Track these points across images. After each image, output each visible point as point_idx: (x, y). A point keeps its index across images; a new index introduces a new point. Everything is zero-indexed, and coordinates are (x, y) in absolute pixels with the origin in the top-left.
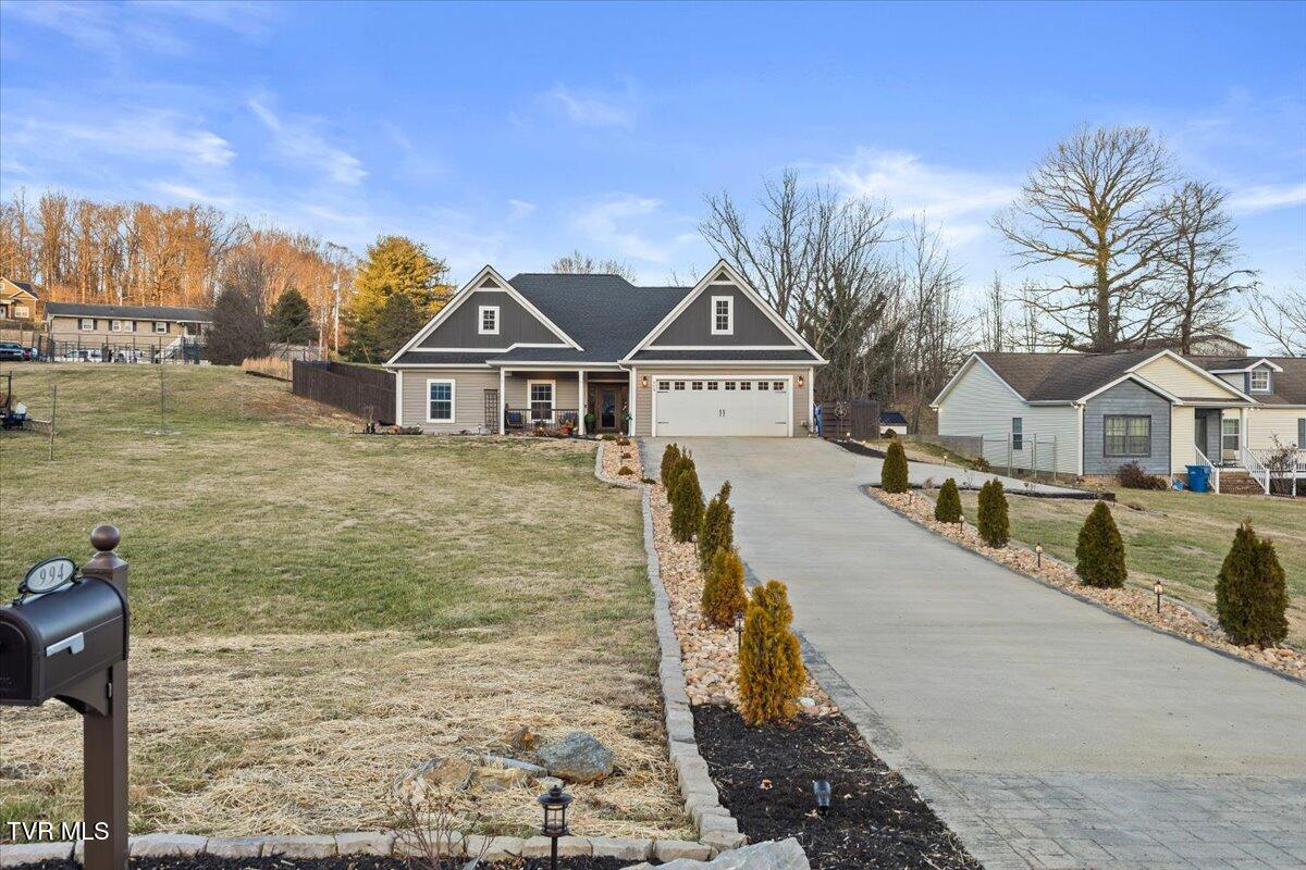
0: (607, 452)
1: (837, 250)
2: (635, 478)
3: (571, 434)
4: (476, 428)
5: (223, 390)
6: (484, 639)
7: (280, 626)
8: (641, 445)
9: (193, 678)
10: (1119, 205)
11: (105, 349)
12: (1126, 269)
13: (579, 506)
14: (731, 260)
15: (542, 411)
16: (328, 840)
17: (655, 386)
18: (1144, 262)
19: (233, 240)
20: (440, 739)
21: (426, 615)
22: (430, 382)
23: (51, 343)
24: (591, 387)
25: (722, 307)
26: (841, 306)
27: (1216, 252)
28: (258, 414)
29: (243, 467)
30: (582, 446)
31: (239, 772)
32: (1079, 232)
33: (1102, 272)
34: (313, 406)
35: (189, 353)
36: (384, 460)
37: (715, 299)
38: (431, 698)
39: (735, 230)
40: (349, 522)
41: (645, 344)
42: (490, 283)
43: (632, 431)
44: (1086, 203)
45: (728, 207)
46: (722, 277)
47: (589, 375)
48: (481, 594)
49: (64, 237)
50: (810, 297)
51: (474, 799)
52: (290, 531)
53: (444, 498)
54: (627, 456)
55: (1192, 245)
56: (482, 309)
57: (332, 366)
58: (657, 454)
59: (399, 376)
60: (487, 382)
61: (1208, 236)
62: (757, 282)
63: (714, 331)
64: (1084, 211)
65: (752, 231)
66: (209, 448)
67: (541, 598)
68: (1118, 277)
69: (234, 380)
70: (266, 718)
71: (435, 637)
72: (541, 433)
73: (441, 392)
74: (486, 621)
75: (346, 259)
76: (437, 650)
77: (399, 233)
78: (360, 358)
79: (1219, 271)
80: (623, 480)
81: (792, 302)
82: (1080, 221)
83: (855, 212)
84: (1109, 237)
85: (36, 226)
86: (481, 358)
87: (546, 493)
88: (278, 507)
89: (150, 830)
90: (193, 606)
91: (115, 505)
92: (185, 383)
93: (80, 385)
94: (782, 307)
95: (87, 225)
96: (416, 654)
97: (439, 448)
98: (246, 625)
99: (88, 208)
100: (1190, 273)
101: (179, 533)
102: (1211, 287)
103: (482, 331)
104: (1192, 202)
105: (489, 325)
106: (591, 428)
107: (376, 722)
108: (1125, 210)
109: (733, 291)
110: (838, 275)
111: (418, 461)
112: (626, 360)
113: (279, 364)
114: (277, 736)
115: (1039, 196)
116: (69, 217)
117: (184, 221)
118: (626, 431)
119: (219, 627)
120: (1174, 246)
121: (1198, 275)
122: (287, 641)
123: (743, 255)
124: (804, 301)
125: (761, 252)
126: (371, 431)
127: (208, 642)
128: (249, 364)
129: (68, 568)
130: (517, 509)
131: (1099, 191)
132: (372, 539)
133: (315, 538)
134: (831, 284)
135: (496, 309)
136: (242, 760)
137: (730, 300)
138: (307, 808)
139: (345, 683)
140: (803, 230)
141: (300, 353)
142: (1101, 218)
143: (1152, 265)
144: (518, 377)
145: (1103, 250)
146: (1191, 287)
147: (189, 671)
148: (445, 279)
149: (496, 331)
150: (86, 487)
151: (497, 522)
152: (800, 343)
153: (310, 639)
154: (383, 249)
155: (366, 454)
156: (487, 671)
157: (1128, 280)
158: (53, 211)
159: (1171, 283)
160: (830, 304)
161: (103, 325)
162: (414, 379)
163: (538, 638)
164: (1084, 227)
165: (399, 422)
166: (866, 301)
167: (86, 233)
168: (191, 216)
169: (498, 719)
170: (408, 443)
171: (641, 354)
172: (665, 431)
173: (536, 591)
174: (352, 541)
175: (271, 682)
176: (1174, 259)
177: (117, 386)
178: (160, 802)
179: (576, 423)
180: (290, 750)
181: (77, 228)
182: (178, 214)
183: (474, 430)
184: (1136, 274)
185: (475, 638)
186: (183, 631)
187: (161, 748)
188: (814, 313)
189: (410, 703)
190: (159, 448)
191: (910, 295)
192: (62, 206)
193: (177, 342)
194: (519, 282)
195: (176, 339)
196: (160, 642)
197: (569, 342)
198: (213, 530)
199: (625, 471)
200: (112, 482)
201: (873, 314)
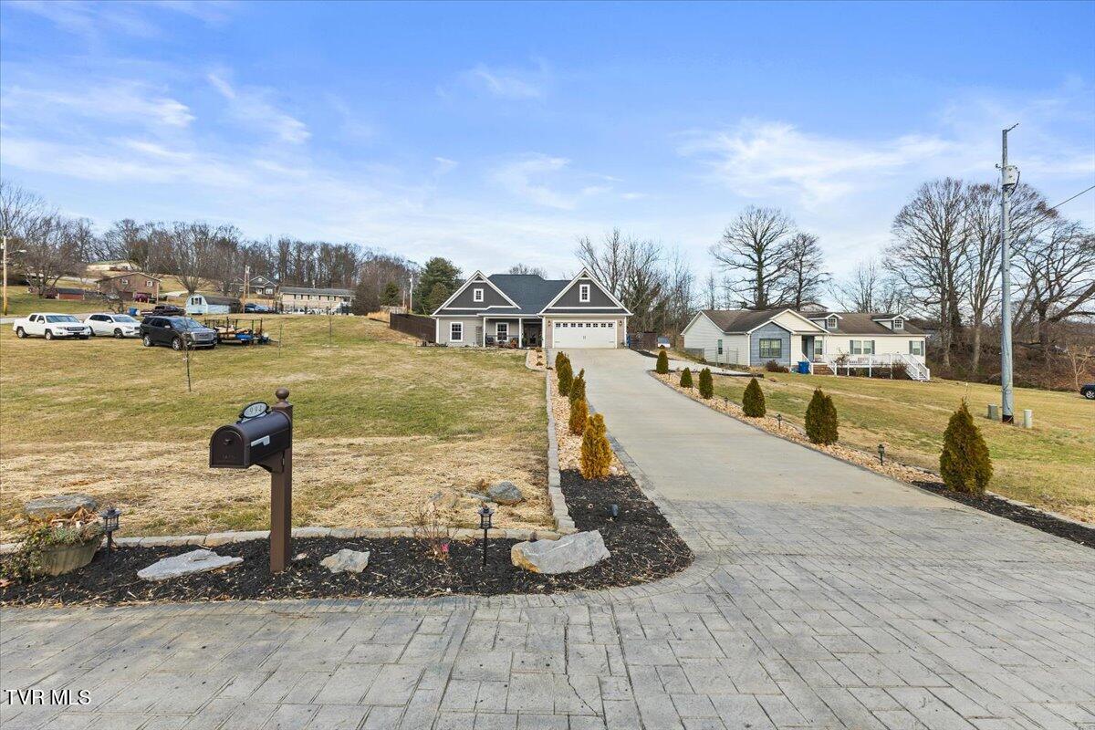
0: (531, 355)
1: (639, 264)
2: (544, 367)
3: (516, 347)
4: (472, 343)
5: (358, 327)
6: (469, 440)
7: (379, 433)
8: (547, 352)
9: (335, 457)
10: (767, 244)
11: (306, 308)
12: (771, 272)
13: (517, 380)
14: (590, 269)
15: (502, 336)
16: (386, 530)
17: (554, 325)
18: (779, 269)
19: (365, 259)
20: (444, 485)
21: (444, 429)
22: (451, 323)
23: (282, 305)
24: (525, 326)
25: (585, 290)
26: (640, 289)
27: (812, 265)
28: (373, 338)
29: (365, 361)
30: (520, 353)
31: (350, 499)
32: (749, 256)
33: (760, 274)
34: (399, 334)
35: (345, 310)
36: (429, 358)
37: (581, 286)
38: (442, 467)
39: (592, 255)
40: (411, 387)
41: (550, 306)
42: (479, 279)
43: (543, 346)
44: (752, 243)
45: (588, 244)
46: (585, 276)
47: (524, 320)
48: (469, 419)
49: (289, 258)
50: (626, 285)
51: (456, 512)
52: (385, 391)
53: (456, 376)
54: (541, 357)
55: (801, 261)
56: (475, 290)
57: (407, 316)
58: (554, 356)
59: (438, 321)
60: (477, 324)
61: (809, 257)
62: (602, 278)
63: (581, 300)
64: (752, 247)
65: (599, 254)
66: (351, 353)
67: (497, 421)
68: (767, 276)
69: (364, 323)
70: (366, 475)
71: (447, 439)
72: (501, 346)
73: (456, 328)
74: (471, 432)
75: (416, 267)
76: (447, 445)
77: (439, 256)
78: (422, 312)
79: (813, 273)
80: (538, 368)
81: (618, 287)
82: (750, 251)
83: (647, 246)
84: (763, 258)
85: (276, 253)
86: (475, 312)
87: (503, 374)
88: (380, 380)
89: (308, 525)
90: (339, 424)
91: (307, 378)
92: (341, 324)
93: (294, 324)
94: (613, 290)
95: (299, 252)
96: (438, 446)
97: (455, 353)
98: (363, 433)
99: (300, 246)
100: (800, 274)
101: (335, 391)
102: (810, 280)
103: (475, 300)
104: (801, 242)
105: (478, 297)
106: (525, 344)
107: (416, 478)
108: (769, 246)
109: (590, 282)
110: (639, 275)
111: (445, 359)
112: (541, 313)
113: (384, 315)
114: (370, 483)
115: (731, 240)
116: (291, 249)
117: (343, 251)
118: (541, 346)
119: (351, 434)
120: (793, 262)
121: (803, 275)
122: (380, 440)
123: (595, 266)
124: (623, 286)
125: (603, 265)
126: (424, 345)
127: (344, 441)
128: (370, 315)
129: (264, 406)
130: (489, 381)
131: (758, 237)
132: (422, 394)
133: (396, 393)
134: (636, 279)
135: (482, 290)
136: (353, 494)
137: (588, 286)
138: (379, 516)
139: (404, 459)
140: (623, 255)
141: (394, 310)
142: (759, 249)
143: (783, 270)
144: (491, 321)
145: (760, 265)
146: (801, 281)
147: (334, 454)
148: (460, 277)
149: (482, 300)
150: (294, 370)
151: (480, 386)
152: (621, 306)
153: (390, 440)
154: (432, 263)
155: (422, 356)
156: (469, 454)
157: (772, 277)
158: (284, 246)
159: (791, 279)
160: (635, 288)
161: (305, 298)
162: (444, 322)
163: (494, 439)
164: (751, 253)
165: (437, 342)
166: (652, 287)
167: (299, 256)
168: (346, 248)
169: (471, 476)
170: (441, 351)
171: (547, 311)
172: (558, 345)
173: (495, 418)
174: (413, 395)
175: (369, 459)
176: (792, 268)
177: (310, 325)
178: (313, 513)
179: (518, 342)
180: (375, 490)
181: (295, 253)
182: (340, 248)
183: (471, 345)
184: (776, 275)
185: (465, 439)
186: (334, 435)
187: (317, 488)
188: (628, 292)
189: (431, 469)
190: (328, 353)
191: (672, 284)
192: (288, 244)
193: (339, 306)
194: (492, 278)
195: (338, 304)
196: (322, 440)
197: (515, 305)
198: (351, 390)
199: (539, 364)
200: (306, 368)
201: (655, 292)
